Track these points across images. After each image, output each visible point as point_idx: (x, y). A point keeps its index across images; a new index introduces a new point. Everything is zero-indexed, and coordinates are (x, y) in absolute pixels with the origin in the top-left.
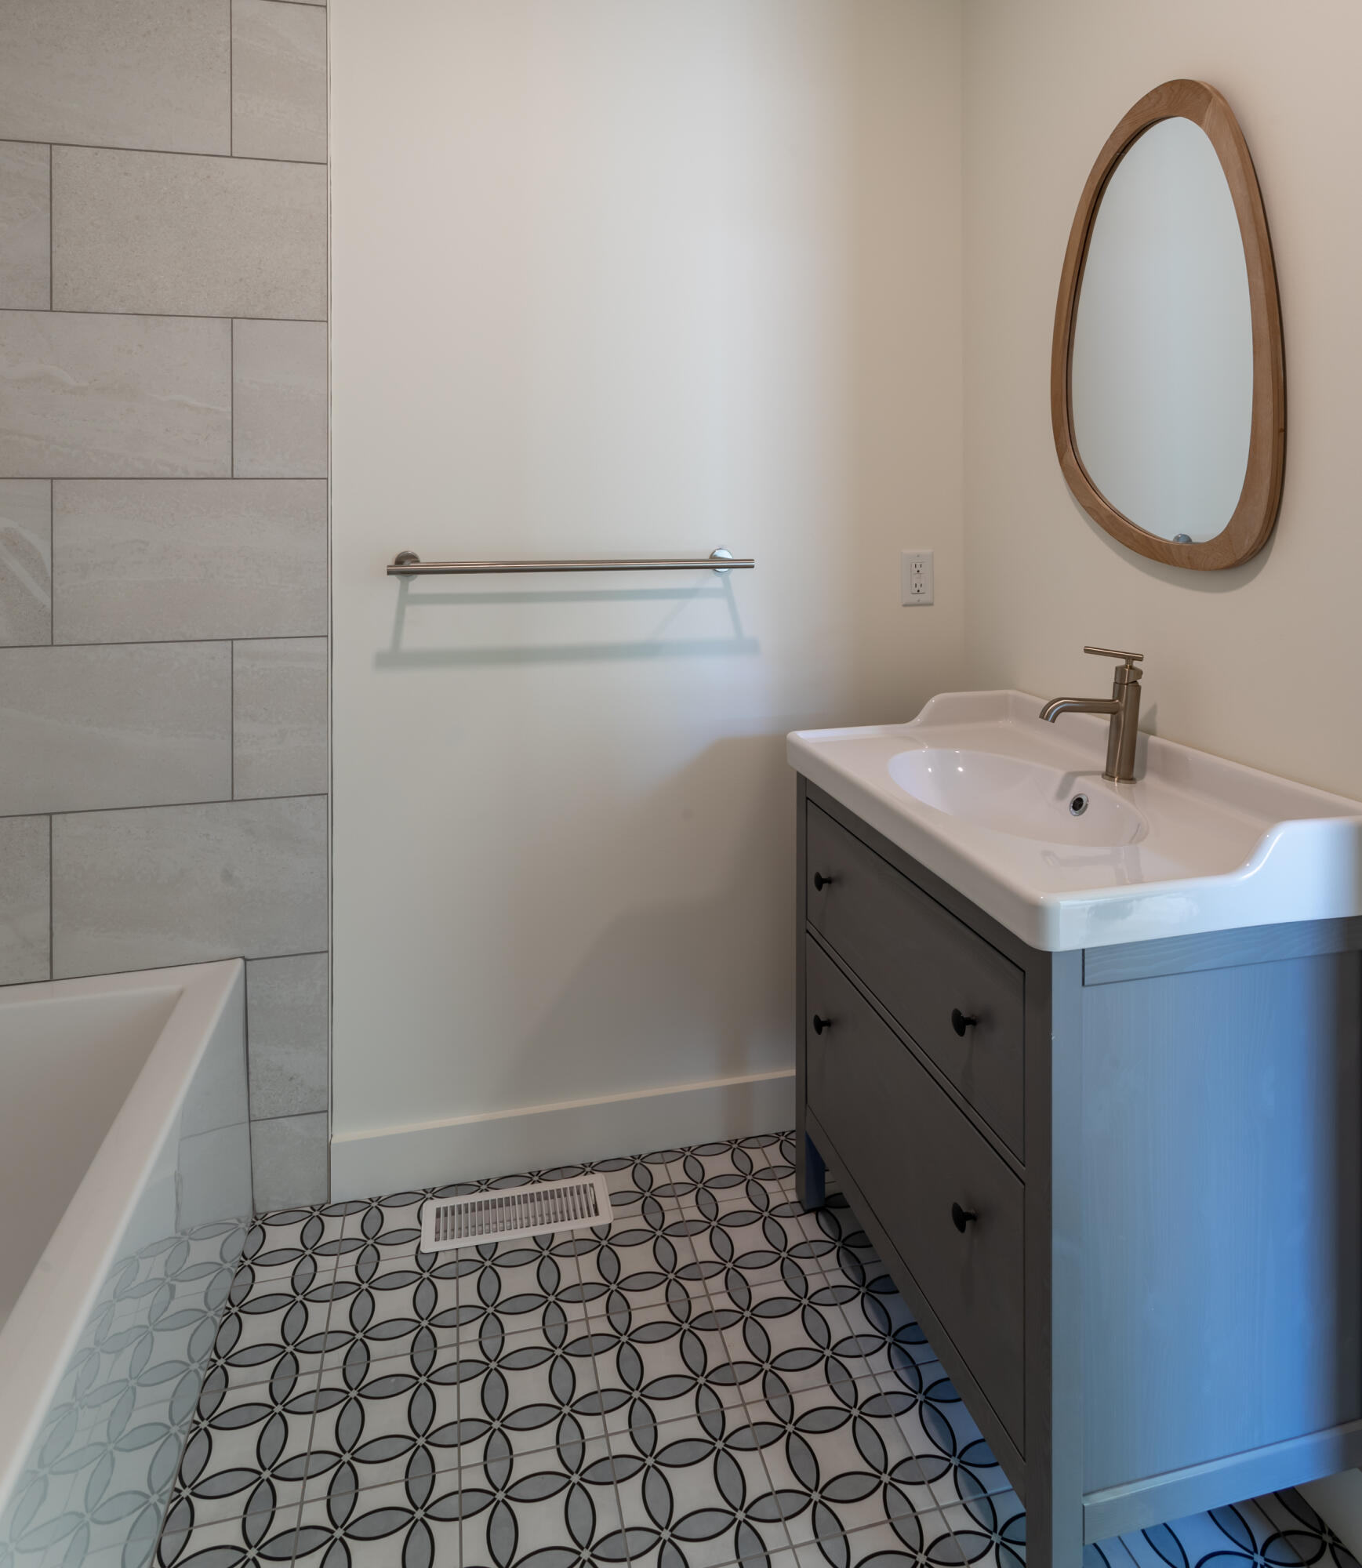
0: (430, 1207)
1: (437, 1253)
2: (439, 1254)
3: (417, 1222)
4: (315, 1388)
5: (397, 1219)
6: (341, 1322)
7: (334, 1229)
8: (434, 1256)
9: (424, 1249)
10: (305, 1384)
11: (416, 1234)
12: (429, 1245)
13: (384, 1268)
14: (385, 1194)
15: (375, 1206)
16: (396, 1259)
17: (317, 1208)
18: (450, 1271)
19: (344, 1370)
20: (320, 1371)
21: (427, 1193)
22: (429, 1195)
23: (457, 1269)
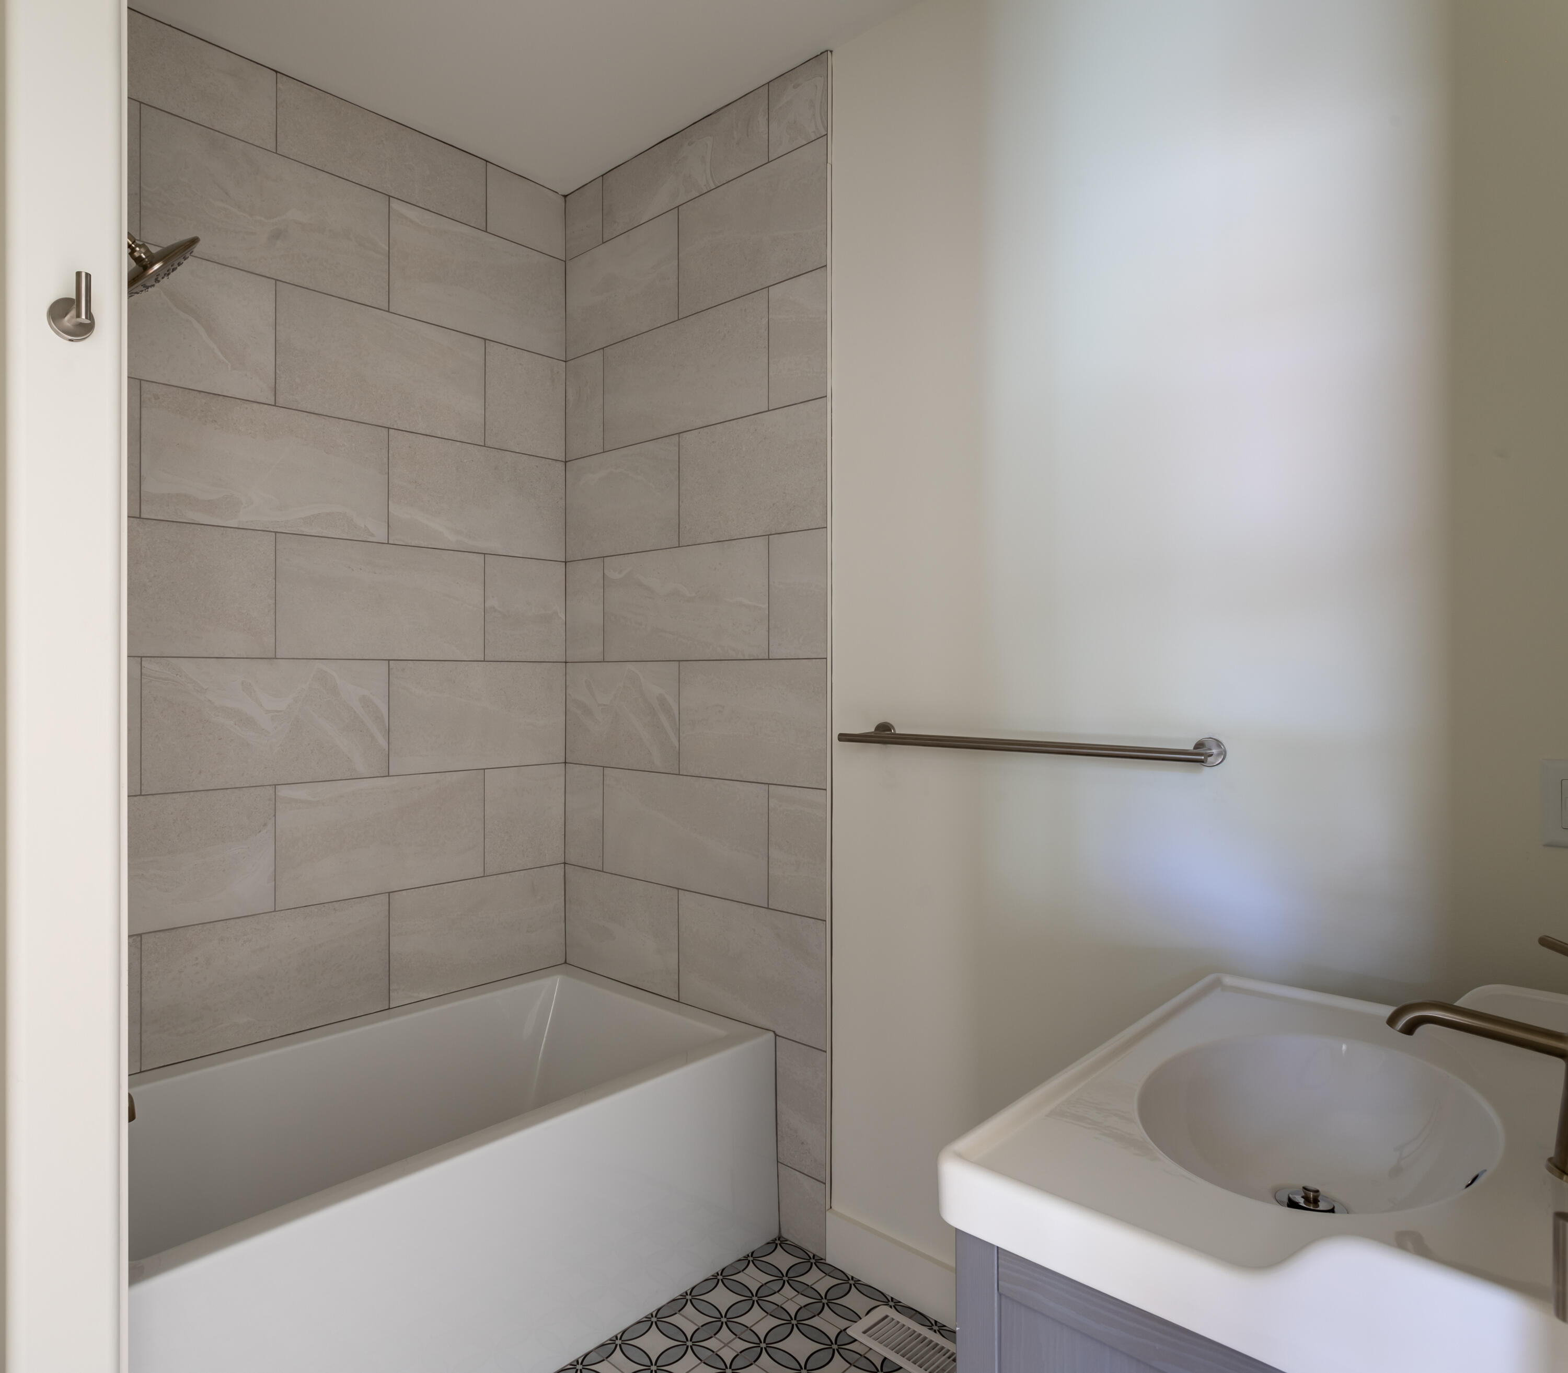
0: (884, 1310)
1: (856, 1340)
2: (856, 1342)
3: (866, 1312)
4: (715, 1351)
5: (854, 1300)
6: (761, 1330)
7: (813, 1277)
8: (853, 1340)
9: (849, 1331)
10: (712, 1344)
11: (855, 1318)
12: (855, 1331)
13: (816, 1322)
14: (864, 1280)
15: (851, 1283)
16: (828, 1323)
17: (816, 1258)
18: (852, 1357)
19: (737, 1355)
20: (726, 1345)
21: (892, 1301)
22: (891, 1304)
23: (857, 1360)
